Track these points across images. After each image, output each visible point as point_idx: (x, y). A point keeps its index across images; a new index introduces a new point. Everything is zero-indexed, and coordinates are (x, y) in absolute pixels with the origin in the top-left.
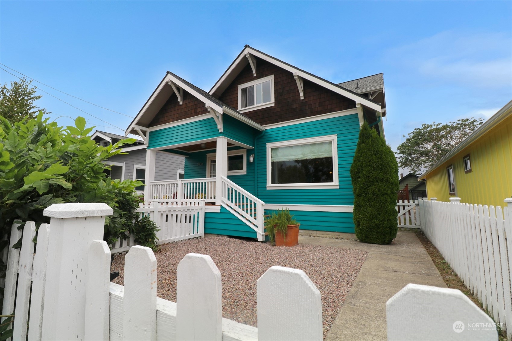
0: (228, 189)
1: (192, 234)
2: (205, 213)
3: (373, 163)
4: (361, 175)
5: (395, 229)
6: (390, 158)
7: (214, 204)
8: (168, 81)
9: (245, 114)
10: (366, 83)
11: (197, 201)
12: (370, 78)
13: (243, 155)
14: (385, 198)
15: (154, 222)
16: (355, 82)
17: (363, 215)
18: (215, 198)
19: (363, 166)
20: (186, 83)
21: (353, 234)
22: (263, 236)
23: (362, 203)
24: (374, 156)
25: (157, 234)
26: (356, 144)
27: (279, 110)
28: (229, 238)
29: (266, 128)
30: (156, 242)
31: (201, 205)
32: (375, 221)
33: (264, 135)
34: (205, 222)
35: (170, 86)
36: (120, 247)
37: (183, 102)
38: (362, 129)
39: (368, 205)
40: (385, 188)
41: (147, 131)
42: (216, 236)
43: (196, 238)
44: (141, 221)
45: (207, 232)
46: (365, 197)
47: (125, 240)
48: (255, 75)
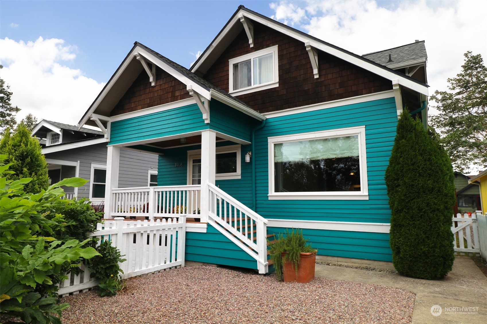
0: (218, 200)
1: (168, 262)
2: (187, 233)
3: (419, 167)
4: (401, 182)
5: (450, 259)
6: (443, 160)
7: (198, 220)
8: (136, 55)
9: (239, 99)
10: (402, 54)
11: (175, 215)
12: (407, 48)
13: (235, 154)
14: (437, 215)
15: (117, 249)
16: (387, 54)
17: (405, 238)
18: (199, 213)
19: (405, 170)
20: (160, 57)
21: (390, 263)
22: (265, 266)
23: (403, 222)
24: (420, 157)
25: (122, 266)
26: (393, 138)
27: (285, 93)
28: (219, 269)
29: (268, 117)
30: (120, 276)
31: (180, 223)
32: (423, 247)
33: (264, 127)
34: (186, 246)
35: (139, 62)
36: (70, 286)
37: (156, 83)
38: (401, 119)
39: (411, 225)
40: (436, 202)
41: (108, 121)
42: (201, 264)
43: (174, 268)
44: (99, 248)
45: (189, 259)
46: (406, 213)
47: (77, 275)
48: (252, 46)
